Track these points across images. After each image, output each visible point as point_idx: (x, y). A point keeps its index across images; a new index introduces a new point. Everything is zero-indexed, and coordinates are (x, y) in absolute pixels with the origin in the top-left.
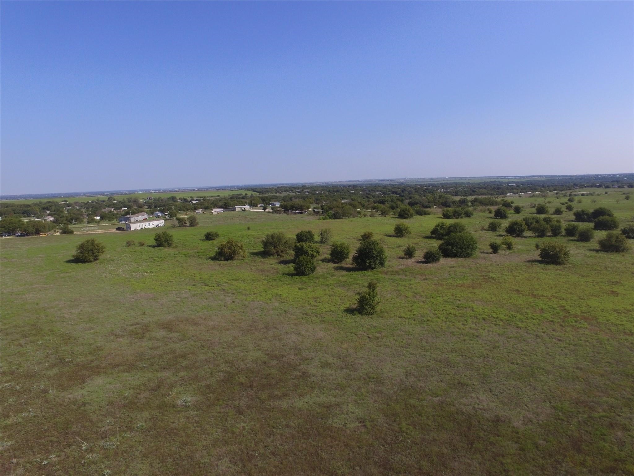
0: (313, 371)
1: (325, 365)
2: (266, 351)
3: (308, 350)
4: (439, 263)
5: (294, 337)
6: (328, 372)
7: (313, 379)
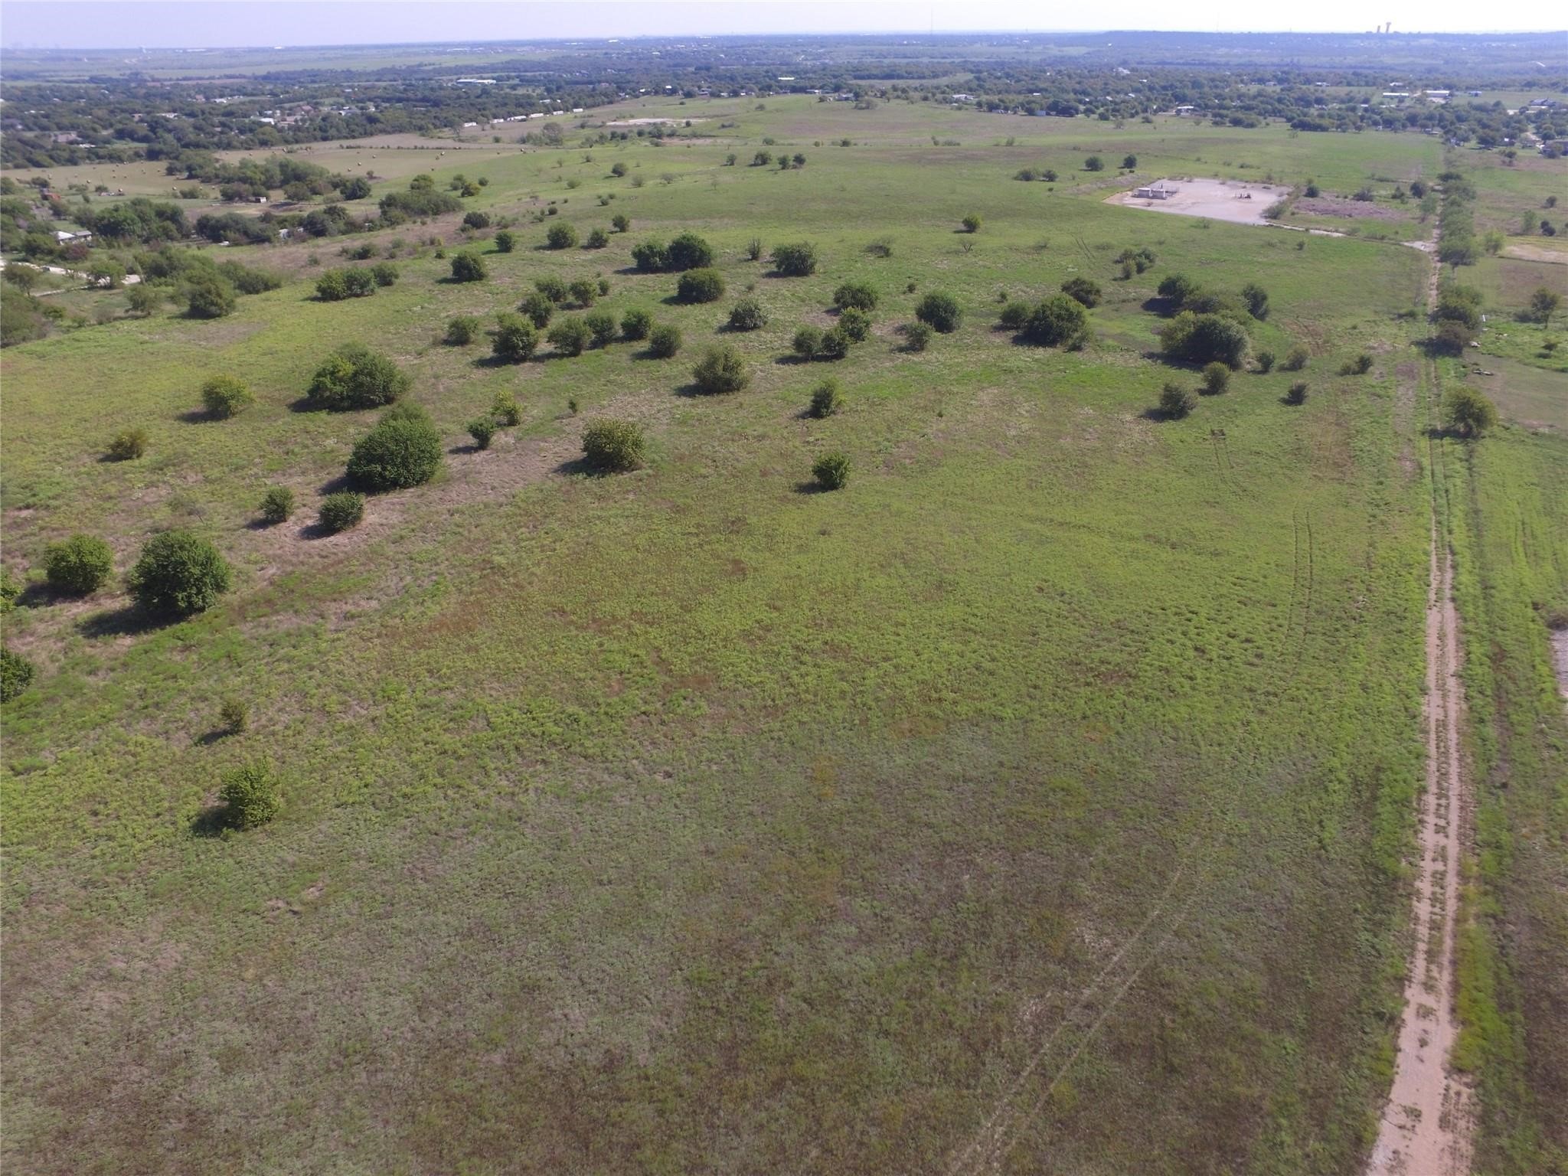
0: (211, 1097)
1: (231, 1061)
2: (44, 1087)
3: (162, 1025)
4: (363, 523)
5: (103, 998)
6: (247, 1083)
7: (222, 1123)
